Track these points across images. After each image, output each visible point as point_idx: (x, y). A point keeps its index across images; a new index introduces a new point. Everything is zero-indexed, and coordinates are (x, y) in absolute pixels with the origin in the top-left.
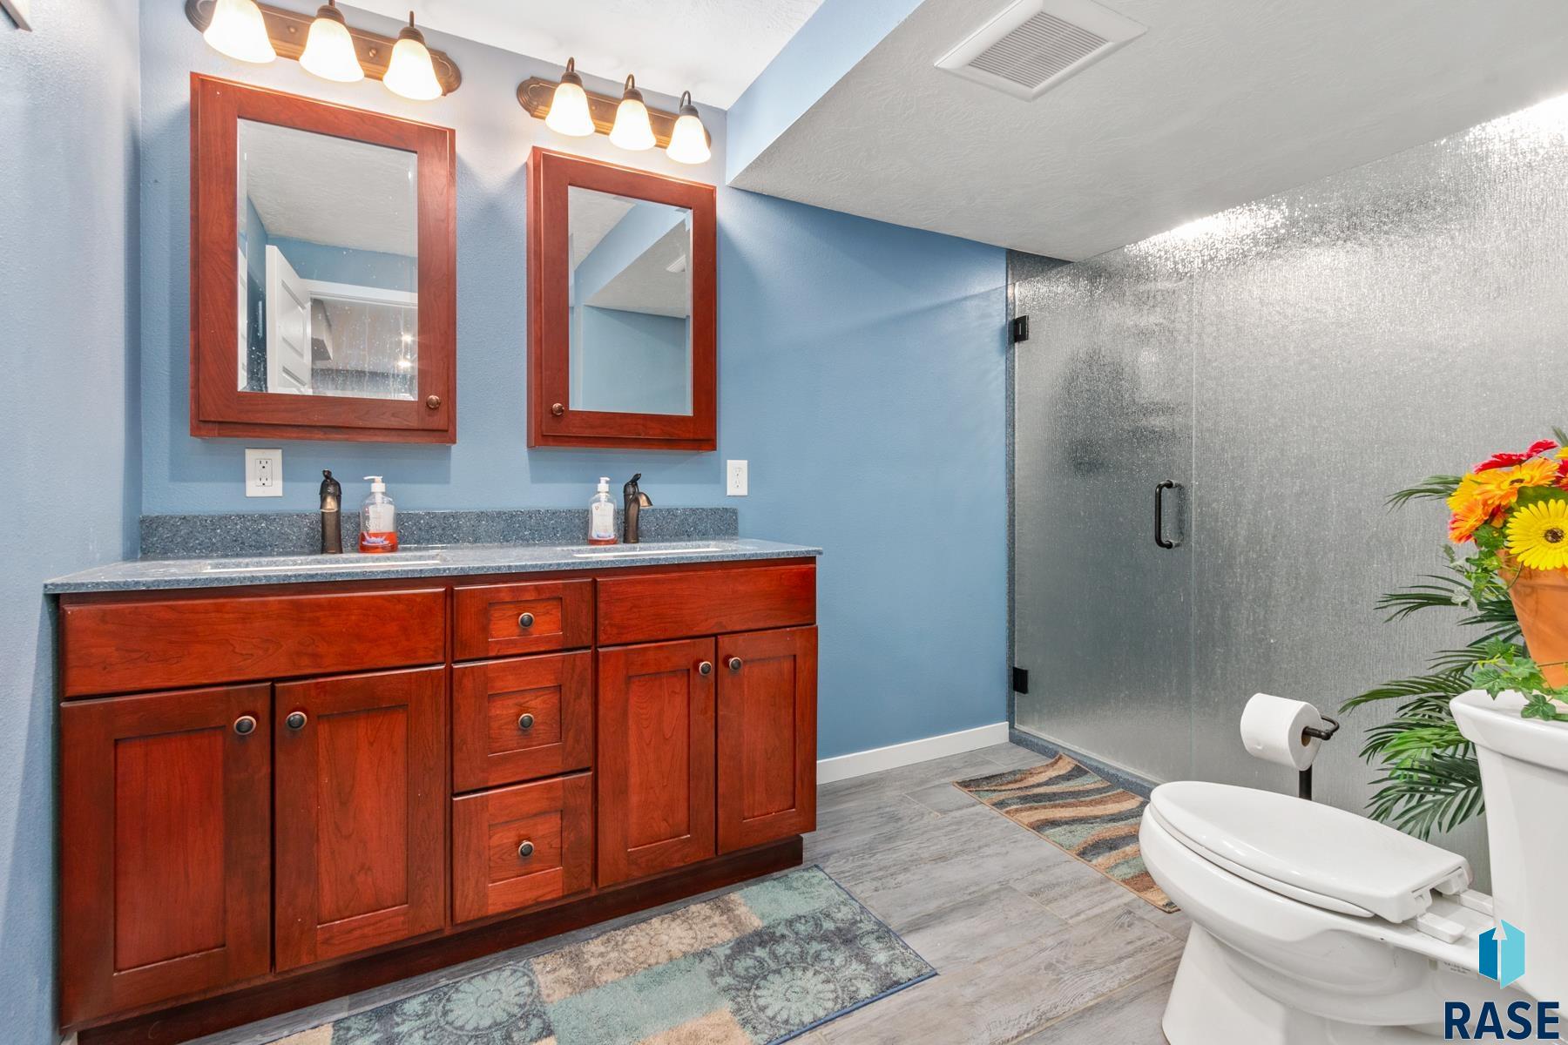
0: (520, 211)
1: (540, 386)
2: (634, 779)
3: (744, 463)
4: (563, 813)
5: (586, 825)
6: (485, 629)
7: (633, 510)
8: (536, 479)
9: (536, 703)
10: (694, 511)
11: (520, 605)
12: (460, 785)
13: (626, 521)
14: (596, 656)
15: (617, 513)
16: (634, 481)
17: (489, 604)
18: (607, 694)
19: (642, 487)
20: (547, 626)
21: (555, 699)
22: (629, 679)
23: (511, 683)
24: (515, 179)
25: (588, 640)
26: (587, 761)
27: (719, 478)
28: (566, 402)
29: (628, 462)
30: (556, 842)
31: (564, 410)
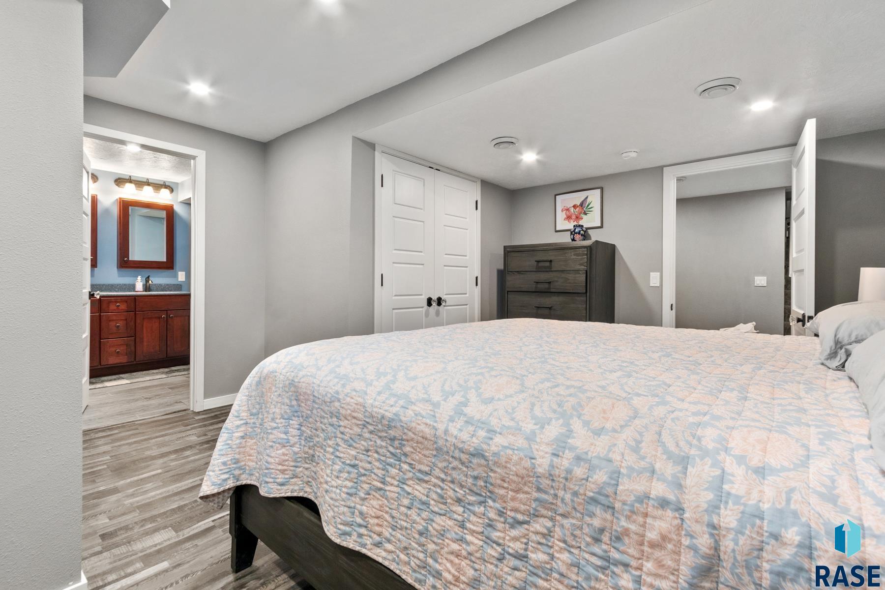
0: (115, 211)
1: (121, 254)
2: (145, 339)
3: (184, 273)
4: (127, 345)
5: (133, 348)
6: (108, 307)
7: (148, 284)
8: (119, 276)
9: (121, 322)
10: (168, 285)
11: (117, 302)
12: (102, 337)
13: (146, 287)
14: (135, 314)
15: (143, 285)
16: (148, 277)
17: (110, 302)
18: (138, 321)
19: (150, 278)
20: (123, 307)
21: (125, 322)
22: (144, 319)
23: (114, 318)
24: (114, 203)
25: (133, 310)
26: (133, 335)
27: (176, 276)
28: (128, 258)
29: (147, 272)
30: (125, 351)
31: (128, 260)
